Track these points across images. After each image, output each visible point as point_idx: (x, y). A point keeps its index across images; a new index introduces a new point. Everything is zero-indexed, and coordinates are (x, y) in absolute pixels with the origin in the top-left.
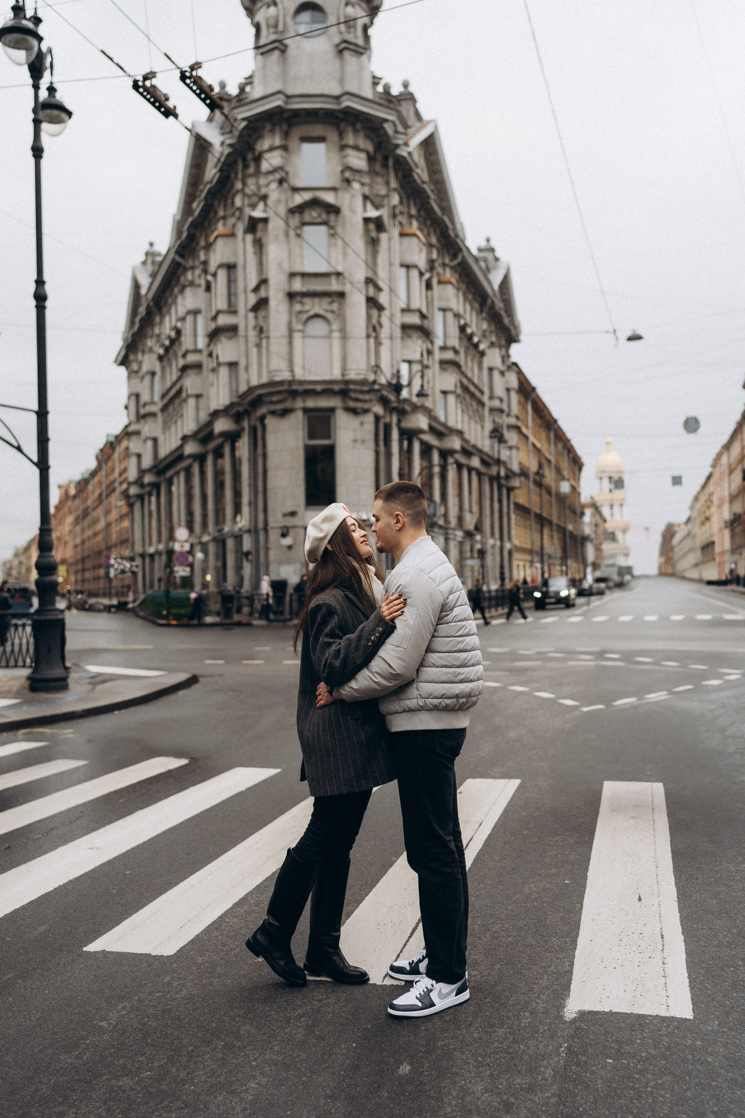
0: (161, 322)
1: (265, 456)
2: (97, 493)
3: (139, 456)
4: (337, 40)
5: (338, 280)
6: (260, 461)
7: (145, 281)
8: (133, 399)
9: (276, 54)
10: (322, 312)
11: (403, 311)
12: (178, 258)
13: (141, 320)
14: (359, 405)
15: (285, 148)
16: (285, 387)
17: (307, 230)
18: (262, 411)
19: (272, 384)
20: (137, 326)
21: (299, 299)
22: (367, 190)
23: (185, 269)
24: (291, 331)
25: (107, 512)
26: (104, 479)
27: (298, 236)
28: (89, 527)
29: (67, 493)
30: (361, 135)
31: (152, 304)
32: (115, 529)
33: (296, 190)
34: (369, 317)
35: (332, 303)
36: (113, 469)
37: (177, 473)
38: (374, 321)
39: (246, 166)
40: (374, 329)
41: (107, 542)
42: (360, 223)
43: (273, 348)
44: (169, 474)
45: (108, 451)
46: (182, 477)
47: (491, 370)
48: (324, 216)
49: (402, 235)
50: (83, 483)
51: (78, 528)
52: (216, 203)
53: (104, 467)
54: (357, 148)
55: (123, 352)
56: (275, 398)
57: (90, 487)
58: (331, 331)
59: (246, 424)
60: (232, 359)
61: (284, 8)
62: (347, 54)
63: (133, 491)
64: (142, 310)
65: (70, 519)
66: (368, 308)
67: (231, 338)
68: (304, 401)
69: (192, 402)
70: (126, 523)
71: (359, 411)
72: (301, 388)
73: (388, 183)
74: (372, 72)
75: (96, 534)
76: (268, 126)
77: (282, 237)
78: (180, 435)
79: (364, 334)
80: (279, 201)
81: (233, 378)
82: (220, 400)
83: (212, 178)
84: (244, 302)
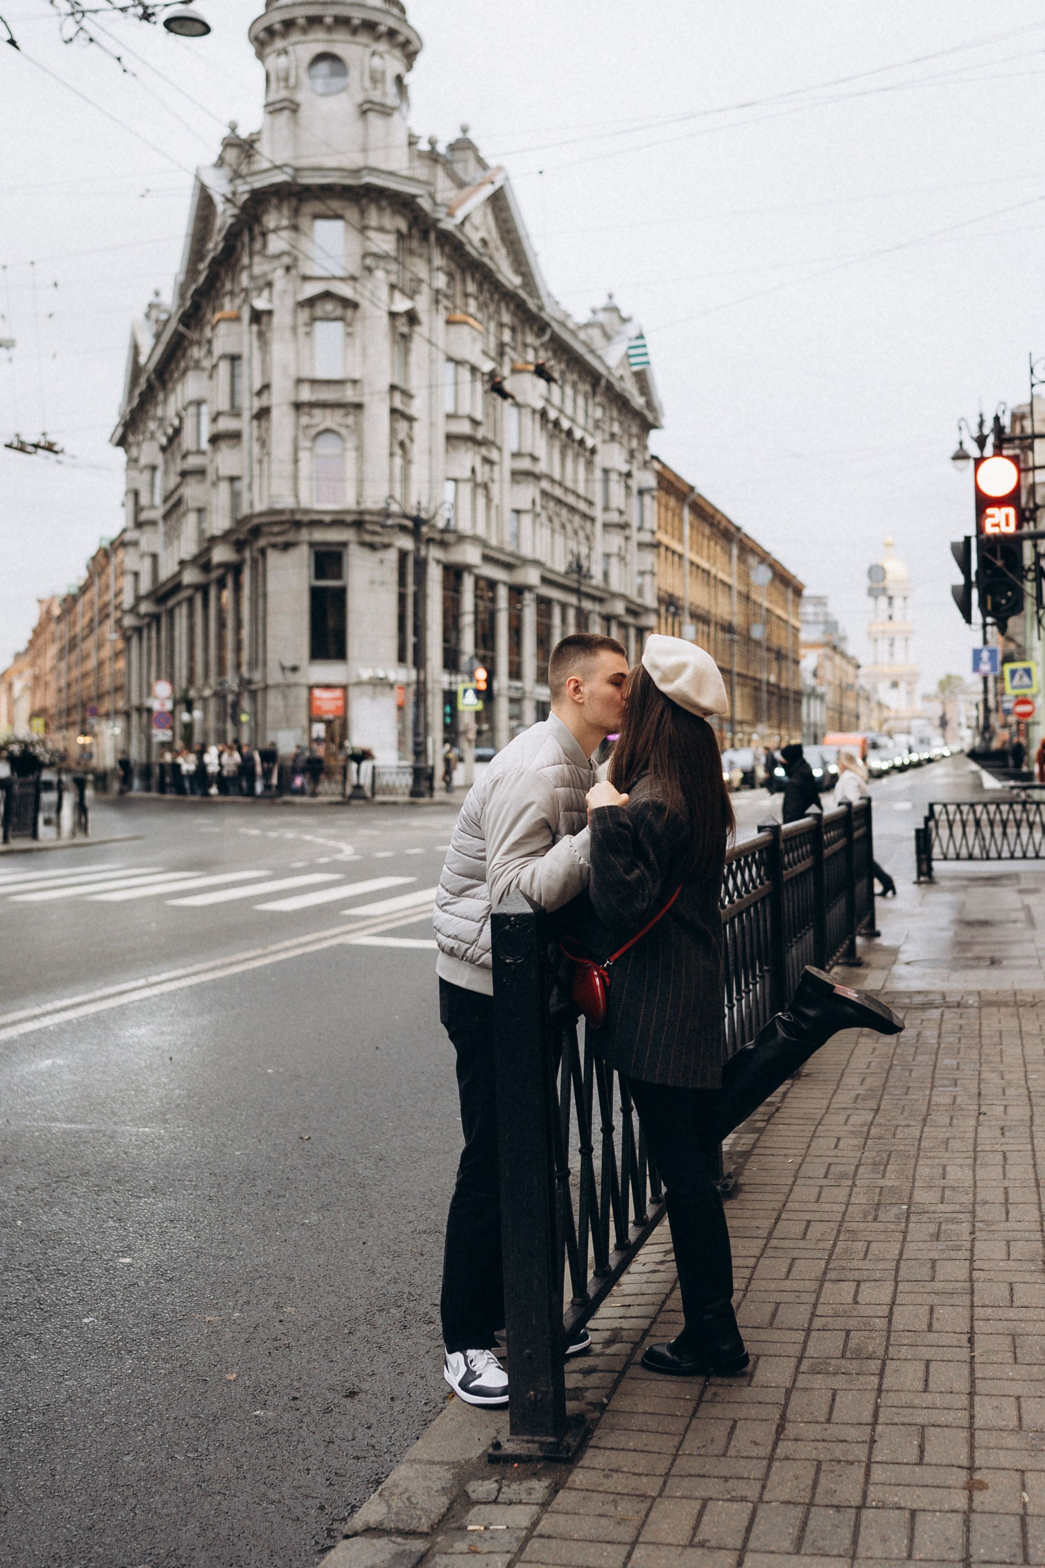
0: (165, 400)
1: (265, 595)
2: (86, 619)
3: (136, 575)
4: (359, 98)
5: (354, 388)
6: (261, 601)
7: (146, 343)
8: (131, 497)
9: (286, 113)
10: (334, 426)
11: (449, 417)
12: (181, 328)
13: (141, 395)
14: (377, 539)
15: (295, 228)
16: (284, 518)
17: (320, 326)
18: (262, 542)
19: (273, 512)
20: (136, 401)
21: (306, 410)
22: (393, 278)
23: (192, 343)
24: (296, 449)
25: (99, 646)
26: (96, 600)
27: (308, 334)
28: (77, 664)
29: (48, 612)
30: (388, 212)
31: (153, 376)
32: (107, 670)
33: (305, 278)
34: (393, 431)
35: (347, 415)
36: (107, 587)
37: (179, 604)
38: (402, 436)
39: (252, 239)
40: (402, 445)
41: (98, 688)
42: (385, 320)
43: (275, 467)
44: (171, 603)
45: (102, 561)
46: (184, 610)
47: (606, 471)
48: (339, 312)
49: (449, 322)
50: (70, 600)
51: (63, 665)
52: (223, 273)
53: (97, 582)
54: (381, 229)
55: (120, 431)
56: (276, 529)
57: (80, 607)
58: (345, 450)
59: (247, 555)
60: (234, 473)
61: (297, 60)
62: (371, 116)
63: (129, 621)
64: (143, 381)
65: (53, 650)
66: (392, 421)
67: (233, 447)
68: (310, 534)
69: (192, 518)
70: (121, 664)
71: (378, 545)
72: (306, 518)
73: (429, 261)
74: (409, 129)
75: (85, 675)
76: (274, 201)
77: (288, 334)
78: (176, 560)
79: (385, 451)
80: (285, 292)
81: (235, 496)
82: (219, 523)
83: (215, 244)
84: (249, 404)
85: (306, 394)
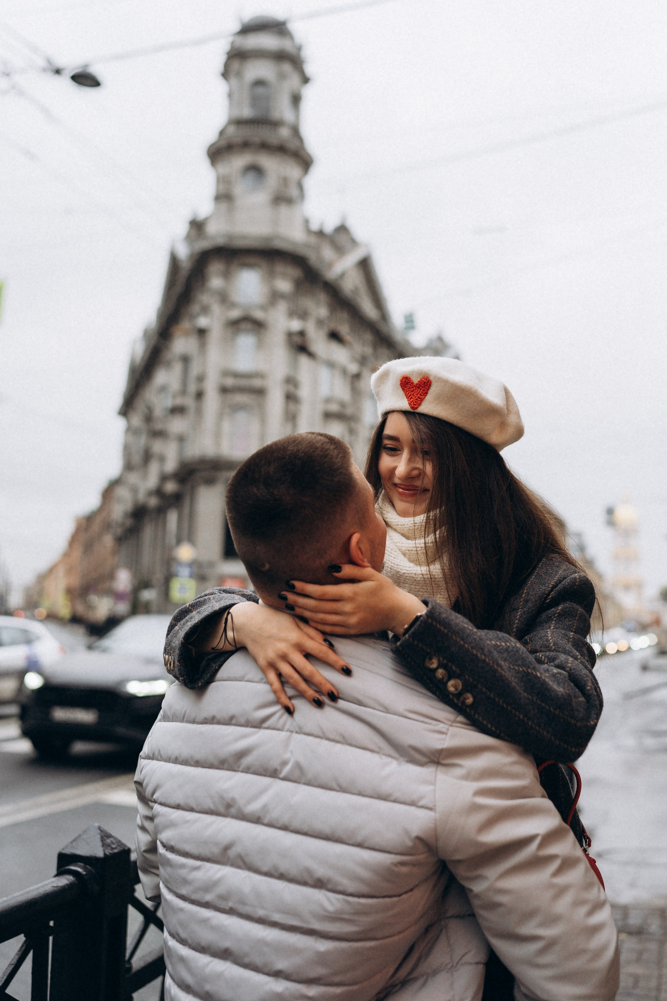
1: (195, 514)
4: (274, 194)
5: (260, 379)
13: (137, 385)
20: (134, 389)
21: (230, 392)
24: (220, 418)
27: (232, 344)
30: (290, 265)
33: (233, 306)
35: (254, 396)
38: (294, 412)
40: (294, 418)
42: (284, 337)
53: (108, 507)
54: (284, 276)
55: (124, 408)
57: (97, 523)
58: (252, 419)
60: (182, 433)
62: (281, 204)
63: (120, 532)
64: (138, 376)
66: (287, 402)
67: (183, 417)
68: (226, 474)
69: (156, 463)
77: (220, 344)
78: (147, 490)
79: (280, 421)
80: (220, 316)
81: (181, 450)
82: (171, 466)
83: (179, 288)
84: (192, 388)
85: (230, 382)
